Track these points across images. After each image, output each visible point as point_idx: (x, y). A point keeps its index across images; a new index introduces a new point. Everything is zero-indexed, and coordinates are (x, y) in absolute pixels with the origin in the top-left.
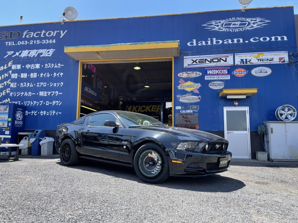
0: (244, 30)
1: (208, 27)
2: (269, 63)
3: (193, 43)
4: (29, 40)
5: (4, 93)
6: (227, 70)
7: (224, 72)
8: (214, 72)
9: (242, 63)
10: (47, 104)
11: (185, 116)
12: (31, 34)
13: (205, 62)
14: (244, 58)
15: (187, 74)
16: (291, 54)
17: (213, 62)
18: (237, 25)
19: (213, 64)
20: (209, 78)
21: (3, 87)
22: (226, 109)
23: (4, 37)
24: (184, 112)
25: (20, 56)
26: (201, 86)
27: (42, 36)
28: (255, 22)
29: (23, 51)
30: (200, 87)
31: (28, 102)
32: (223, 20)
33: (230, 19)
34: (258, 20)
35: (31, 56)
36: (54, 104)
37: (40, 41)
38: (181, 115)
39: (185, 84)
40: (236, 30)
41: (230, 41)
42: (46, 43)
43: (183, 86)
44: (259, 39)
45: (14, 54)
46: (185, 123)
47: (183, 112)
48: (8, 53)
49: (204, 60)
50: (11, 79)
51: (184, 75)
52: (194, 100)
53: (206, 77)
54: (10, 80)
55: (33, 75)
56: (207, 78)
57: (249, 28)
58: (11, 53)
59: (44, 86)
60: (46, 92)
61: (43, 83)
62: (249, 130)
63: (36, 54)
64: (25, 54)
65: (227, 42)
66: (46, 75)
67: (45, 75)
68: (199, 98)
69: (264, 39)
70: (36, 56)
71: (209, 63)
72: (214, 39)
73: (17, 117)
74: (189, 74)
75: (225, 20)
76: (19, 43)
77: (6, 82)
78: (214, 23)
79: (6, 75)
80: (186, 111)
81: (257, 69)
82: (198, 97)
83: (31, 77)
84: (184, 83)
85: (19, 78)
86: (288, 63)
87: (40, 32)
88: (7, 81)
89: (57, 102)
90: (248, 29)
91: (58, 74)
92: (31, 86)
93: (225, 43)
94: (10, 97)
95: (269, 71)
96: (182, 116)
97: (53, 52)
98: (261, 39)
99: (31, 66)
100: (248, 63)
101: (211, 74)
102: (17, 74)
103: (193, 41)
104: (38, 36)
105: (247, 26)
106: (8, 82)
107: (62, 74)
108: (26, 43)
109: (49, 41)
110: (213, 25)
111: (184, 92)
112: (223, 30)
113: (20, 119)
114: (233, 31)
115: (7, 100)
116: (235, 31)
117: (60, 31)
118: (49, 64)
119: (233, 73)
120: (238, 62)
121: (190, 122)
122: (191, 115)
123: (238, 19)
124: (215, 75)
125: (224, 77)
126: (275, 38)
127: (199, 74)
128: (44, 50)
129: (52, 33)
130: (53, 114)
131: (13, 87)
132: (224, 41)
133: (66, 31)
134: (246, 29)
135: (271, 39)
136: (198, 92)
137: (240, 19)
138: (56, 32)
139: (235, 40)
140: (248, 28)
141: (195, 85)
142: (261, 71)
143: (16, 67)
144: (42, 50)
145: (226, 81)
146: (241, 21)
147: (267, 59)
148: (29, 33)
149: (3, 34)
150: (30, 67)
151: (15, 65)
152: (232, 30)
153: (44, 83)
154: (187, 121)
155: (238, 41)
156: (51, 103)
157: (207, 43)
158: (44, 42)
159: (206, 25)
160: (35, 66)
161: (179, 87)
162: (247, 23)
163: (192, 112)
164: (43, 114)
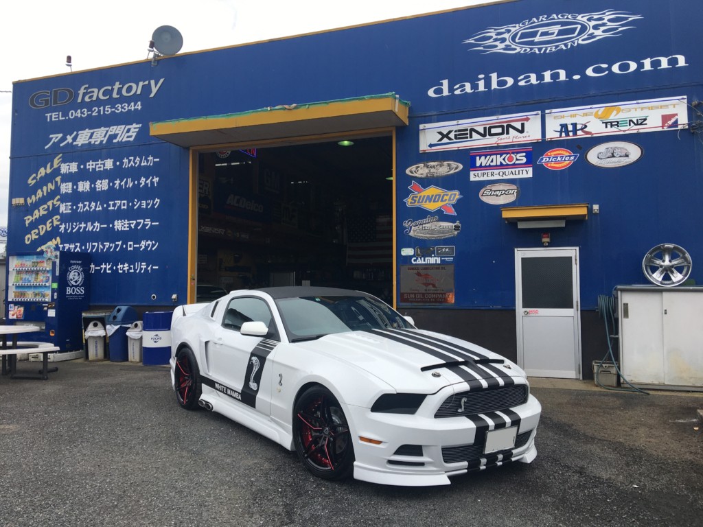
0: (569, 47)
1: (479, 45)
2: (635, 132)
3: (442, 89)
4: (89, 106)
5: (48, 225)
6: (524, 154)
7: (517, 160)
8: (492, 161)
9: (563, 134)
10: (129, 249)
11: (422, 272)
12: (93, 92)
13: (471, 137)
14: (569, 121)
15: (428, 167)
16: (695, 102)
17: (491, 135)
18: (553, 34)
19: (490, 141)
20: (480, 175)
21: (46, 213)
22: (520, 254)
23: (42, 103)
24: (420, 261)
25: (75, 143)
26: (462, 196)
27: (115, 95)
28: (600, 22)
29: (80, 132)
30: (459, 200)
31: (93, 244)
32: (517, 25)
33: (535, 19)
34: (607, 18)
35: (96, 143)
36: (143, 247)
37: (111, 108)
38: (412, 269)
39: (422, 194)
40: (549, 49)
41: (533, 79)
42: (123, 110)
43: (417, 199)
44: (609, 69)
45: (64, 139)
46: (422, 289)
47: (417, 262)
48: (52, 138)
49: (467, 130)
50: (59, 194)
51: (420, 171)
52: (443, 233)
53: (472, 173)
54: (58, 197)
55: (101, 183)
56: (474, 176)
57: (583, 40)
58: (57, 138)
59: (122, 207)
60: (126, 222)
61: (119, 202)
62: (577, 306)
63: (105, 136)
64: (83, 138)
65: (526, 82)
66: (126, 183)
67: (123, 183)
68: (456, 228)
69: (621, 68)
70: (104, 142)
71: (480, 137)
72: (494, 76)
73: (71, 280)
74: (431, 167)
75: (521, 25)
76: (72, 116)
77: (52, 201)
78: (493, 35)
79: (50, 185)
80: (424, 261)
81: (601, 148)
82: (454, 225)
83: (97, 190)
84: (420, 191)
85: (75, 191)
86: (687, 127)
87: (110, 88)
88: (53, 199)
89: (149, 242)
90: (580, 42)
91: (149, 181)
92: (97, 209)
93: (522, 83)
94: (60, 235)
95: (634, 152)
96: (415, 271)
97: (137, 130)
98: (615, 68)
99: (96, 165)
100: (579, 133)
101: (486, 166)
102: (70, 184)
103: (442, 84)
104: (108, 97)
105: (579, 35)
106: (55, 203)
107: (156, 180)
108: (85, 113)
109: (128, 107)
110: (492, 40)
111: (421, 214)
112: (515, 49)
113: (78, 283)
114: (542, 52)
115: (56, 240)
116: (546, 50)
117: (149, 83)
118: (130, 158)
119: (540, 162)
120: (552, 133)
121: (434, 286)
122: (438, 268)
123: (554, 19)
124: (496, 167)
125: (517, 173)
126: (652, 62)
127: (455, 166)
128: (120, 127)
129: (134, 86)
130: (141, 269)
131: (64, 212)
132: (519, 78)
133: (162, 80)
134: (574, 43)
135: (641, 66)
136: (453, 213)
137: (559, 19)
138: (141, 84)
139: (547, 76)
140: (580, 40)
141: (447, 195)
142: (612, 154)
143: (69, 169)
144: (115, 127)
145: (521, 183)
146: (563, 24)
147: (631, 121)
148: (89, 91)
149: (40, 97)
150: (94, 167)
151: (66, 164)
152: (540, 49)
153: (123, 202)
154: (427, 284)
155: (555, 76)
156: (138, 246)
157: (475, 87)
158: (119, 108)
159: (473, 42)
160: (104, 164)
161: (409, 202)
162: (579, 26)
163: (439, 261)
164: (122, 270)
